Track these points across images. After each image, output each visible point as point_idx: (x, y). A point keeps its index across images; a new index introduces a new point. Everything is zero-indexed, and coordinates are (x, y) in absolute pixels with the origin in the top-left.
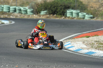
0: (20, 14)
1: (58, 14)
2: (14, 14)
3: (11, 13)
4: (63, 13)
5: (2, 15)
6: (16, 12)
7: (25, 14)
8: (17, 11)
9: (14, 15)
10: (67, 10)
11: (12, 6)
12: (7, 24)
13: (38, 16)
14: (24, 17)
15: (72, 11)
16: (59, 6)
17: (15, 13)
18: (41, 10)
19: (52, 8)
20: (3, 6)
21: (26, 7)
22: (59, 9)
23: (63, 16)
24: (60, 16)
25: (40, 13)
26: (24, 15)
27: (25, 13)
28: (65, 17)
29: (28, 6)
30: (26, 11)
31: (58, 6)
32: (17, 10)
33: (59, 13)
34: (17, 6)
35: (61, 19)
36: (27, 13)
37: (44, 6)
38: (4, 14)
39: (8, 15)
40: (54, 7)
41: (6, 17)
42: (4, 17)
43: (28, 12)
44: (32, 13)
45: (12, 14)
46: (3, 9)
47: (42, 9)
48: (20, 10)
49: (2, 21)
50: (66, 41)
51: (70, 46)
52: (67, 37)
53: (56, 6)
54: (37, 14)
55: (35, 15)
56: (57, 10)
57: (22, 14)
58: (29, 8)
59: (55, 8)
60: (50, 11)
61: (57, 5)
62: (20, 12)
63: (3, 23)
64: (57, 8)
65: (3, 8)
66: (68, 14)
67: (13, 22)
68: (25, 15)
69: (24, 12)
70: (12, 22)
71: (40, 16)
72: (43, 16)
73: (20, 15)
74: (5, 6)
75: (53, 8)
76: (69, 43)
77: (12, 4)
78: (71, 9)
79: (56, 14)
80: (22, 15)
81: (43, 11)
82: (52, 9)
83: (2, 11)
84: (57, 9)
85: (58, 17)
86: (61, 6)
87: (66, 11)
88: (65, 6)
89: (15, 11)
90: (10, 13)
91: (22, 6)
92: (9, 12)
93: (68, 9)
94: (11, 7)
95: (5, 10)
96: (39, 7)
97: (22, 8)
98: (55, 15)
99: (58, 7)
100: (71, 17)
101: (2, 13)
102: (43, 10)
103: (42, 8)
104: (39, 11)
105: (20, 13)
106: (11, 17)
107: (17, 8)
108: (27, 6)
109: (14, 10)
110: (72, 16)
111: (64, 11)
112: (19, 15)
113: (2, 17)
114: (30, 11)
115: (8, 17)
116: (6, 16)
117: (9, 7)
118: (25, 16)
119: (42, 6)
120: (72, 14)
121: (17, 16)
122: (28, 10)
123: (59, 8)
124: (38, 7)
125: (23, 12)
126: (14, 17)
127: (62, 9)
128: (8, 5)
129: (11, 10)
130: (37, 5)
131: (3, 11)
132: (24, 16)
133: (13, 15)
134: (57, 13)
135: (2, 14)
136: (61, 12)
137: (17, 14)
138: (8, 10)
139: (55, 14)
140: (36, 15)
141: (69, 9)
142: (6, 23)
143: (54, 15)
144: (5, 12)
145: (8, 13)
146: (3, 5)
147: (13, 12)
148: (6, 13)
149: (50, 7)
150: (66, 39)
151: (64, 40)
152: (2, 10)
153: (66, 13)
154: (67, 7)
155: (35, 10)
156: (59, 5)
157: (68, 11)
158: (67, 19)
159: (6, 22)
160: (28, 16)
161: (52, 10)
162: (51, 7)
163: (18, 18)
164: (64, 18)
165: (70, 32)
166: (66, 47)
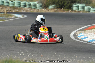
2: (24, 9)
3: (22, 8)
4: (70, 7)
5: (14, 10)
7: (35, 8)
8: (27, 6)
9: (25, 10)
10: (74, 4)
12: (20, 17)
13: (47, 10)
14: (33, 11)
15: (78, 4)
16: (66, 1)
17: (25, 7)
18: (49, 5)
20: (14, 1)
21: (35, 2)
22: (66, 3)
23: (70, 10)
24: (67, 10)
25: (48, 7)
26: (34, 9)
27: (35, 7)
28: (72, 11)
32: (27, 5)
33: (66, 7)
34: (27, 1)
35: (68, 12)
36: (36, 8)
38: (15, 9)
39: (19, 10)
40: (61, 2)
41: (17, 11)
42: (16, 12)
43: (37, 7)
44: (41, 8)
45: (23, 9)
46: (14, 4)
47: (50, 3)
48: (30, 5)
49: (15, 15)
50: (78, 32)
51: (83, 37)
52: (78, 29)
54: (46, 8)
55: (43, 9)
56: (64, 5)
57: (32, 8)
58: (38, 3)
59: (63, 2)
60: (58, 5)
63: (16, 17)
65: (14, 3)
66: (74, 7)
67: (25, 16)
68: (35, 9)
69: (34, 6)
70: (24, 16)
71: (49, 10)
72: (51, 10)
74: (16, 1)
76: (82, 34)
79: (64, 8)
80: (32, 10)
81: (51, 5)
82: (59, 3)
84: (64, 3)
85: (65, 11)
89: (25, 5)
90: (20, 8)
92: (20, 6)
93: (74, 3)
94: (22, 2)
95: (16, 5)
97: (32, 3)
98: (62, 9)
100: (77, 10)
101: (14, 8)
102: (51, 4)
103: (51, 2)
104: (47, 5)
105: (30, 7)
106: (22, 11)
107: (27, 3)
111: (71, 5)
112: (29, 10)
113: (14, 11)
114: (39, 5)
115: (19, 12)
116: (17, 10)
118: (35, 10)
120: (78, 8)
121: (27, 11)
122: (37, 5)
124: (46, 2)
126: (25, 12)
127: (69, 3)
129: (21, 4)
131: (14, 6)
132: (33, 10)
133: (24, 10)
134: (64, 7)
135: (14, 9)
136: (68, 6)
137: (27, 8)
138: (19, 5)
140: (44, 9)
141: (76, 3)
142: (19, 17)
144: (16, 7)
145: (19, 7)
147: (23, 7)
148: (17, 8)
149: (57, 1)
150: (78, 31)
151: (76, 32)
152: (13, 5)
153: (72, 7)
155: (43, 5)
158: (73, 12)
159: (19, 16)
160: (37, 10)
161: (60, 5)
164: (70, 12)
165: (80, 24)
166: (80, 38)
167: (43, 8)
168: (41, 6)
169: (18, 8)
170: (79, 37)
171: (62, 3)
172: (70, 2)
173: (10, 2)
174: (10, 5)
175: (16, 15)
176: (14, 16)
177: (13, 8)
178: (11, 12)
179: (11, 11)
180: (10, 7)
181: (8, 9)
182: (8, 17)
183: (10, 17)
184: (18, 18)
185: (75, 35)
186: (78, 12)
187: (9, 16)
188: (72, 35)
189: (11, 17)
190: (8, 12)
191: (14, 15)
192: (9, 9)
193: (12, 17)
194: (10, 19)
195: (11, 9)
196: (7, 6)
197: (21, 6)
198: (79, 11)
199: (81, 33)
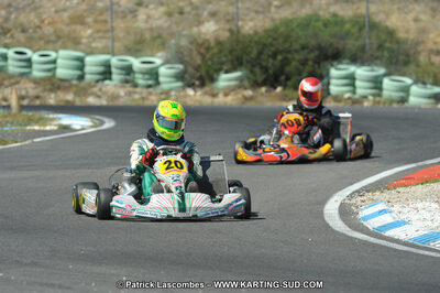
0: (128, 88)
1: (289, 83)
2: (100, 90)
3: (90, 86)
5: (53, 95)
6: (110, 79)
7: (149, 86)
8: (117, 76)
9: (105, 93)
10: (332, 65)
11: (92, 52)
12: (83, 129)
13: (206, 93)
14: (143, 99)
15: (352, 68)
16: (296, 51)
17: (107, 82)
18: (218, 71)
19: (264, 57)
20: (53, 55)
21: (153, 56)
22: (294, 63)
25: (213, 80)
26: (145, 91)
27: (150, 82)
29: (160, 54)
30: (154, 74)
31: (289, 52)
32: (113, 70)
34: (114, 55)
36: (158, 83)
37: (231, 52)
38: (59, 88)
39: (76, 94)
40: (274, 56)
41: (67, 101)
42: (62, 103)
43: (161, 79)
44: (179, 84)
45: (95, 90)
46: (55, 68)
47: (223, 64)
48: (128, 70)
49: (60, 119)
50: (359, 198)
51: (386, 219)
52: (358, 181)
53: (281, 52)
54: (203, 85)
55: (190, 92)
56: (287, 69)
57: (136, 86)
58: (166, 62)
59: (280, 57)
60: (257, 70)
61: (287, 45)
62: (128, 78)
63: (66, 128)
64: (285, 58)
65: (54, 62)
66: (333, 81)
67: (109, 124)
68: (151, 90)
69: (147, 76)
70: (102, 123)
71: (214, 95)
72: (226, 95)
73: (130, 94)
74: (62, 53)
75: (269, 56)
76: (380, 207)
77: (94, 45)
78: (347, 61)
79: (285, 86)
80: (135, 93)
81: (227, 72)
82: (264, 63)
83: (49, 74)
84: (286, 62)
85: (291, 99)
86: (303, 48)
87: (324, 73)
88: (320, 48)
89: (106, 73)
90: (83, 84)
91: (135, 53)
92: (81, 78)
93: (335, 63)
94: (89, 59)
95: (61, 72)
96: (208, 56)
97: (136, 63)
98: (279, 89)
99: (289, 56)
100: (347, 95)
101: (53, 84)
102: (225, 68)
103: (224, 59)
104: (207, 72)
105: (127, 82)
106: (91, 100)
107: (114, 61)
108: (159, 50)
109: (101, 69)
110: (354, 92)
111: (319, 71)
112: (122, 92)
113: (52, 100)
114: (172, 71)
115: (78, 102)
116: (70, 97)
117: (81, 60)
118: (150, 94)
119: (221, 51)
120: (353, 85)
121: (115, 97)
122: (163, 70)
123: (297, 57)
124: (203, 56)
125: (140, 81)
126: (104, 102)
127: (310, 63)
128: (76, 50)
129: (88, 69)
130: (200, 45)
131: (54, 75)
132: (144, 95)
133: (99, 93)
134: (288, 79)
135: (51, 91)
136: (304, 74)
137: (115, 86)
138: (79, 73)
139: (280, 85)
140: (195, 91)
141: (340, 63)
142: (78, 127)
143: (275, 88)
144: (62, 80)
145: (75, 82)
146: (57, 51)
147: (97, 81)
148: (67, 84)
149: (254, 53)
150: (358, 191)
151: (351, 196)
152: (49, 70)
153: (325, 81)
154: (330, 51)
155: (191, 70)
156: (296, 46)
157: (333, 72)
158: (331, 104)
159: (79, 123)
160: (163, 96)
161: (265, 69)
162: (260, 53)
163: (120, 103)
166: (372, 224)
167: (191, 85)
168: (179, 77)
169: (71, 86)
170: (365, 218)
171: (277, 63)
172: (312, 55)
173: (35, 57)
174: (37, 73)
175: (66, 120)
176: (56, 123)
177: (48, 87)
178: (38, 102)
179: (37, 97)
180: (37, 82)
181: (23, 93)
182: (28, 128)
183: (37, 128)
184: (75, 130)
185: (345, 212)
186: (350, 101)
187: (30, 121)
188: (331, 208)
189: (42, 128)
190: (25, 102)
191: (53, 120)
192: (29, 88)
193: (45, 125)
194: (39, 137)
195: (41, 89)
196: (22, 75)
197: (88, 77)
198: (357, 96)
199: (375, 202)
